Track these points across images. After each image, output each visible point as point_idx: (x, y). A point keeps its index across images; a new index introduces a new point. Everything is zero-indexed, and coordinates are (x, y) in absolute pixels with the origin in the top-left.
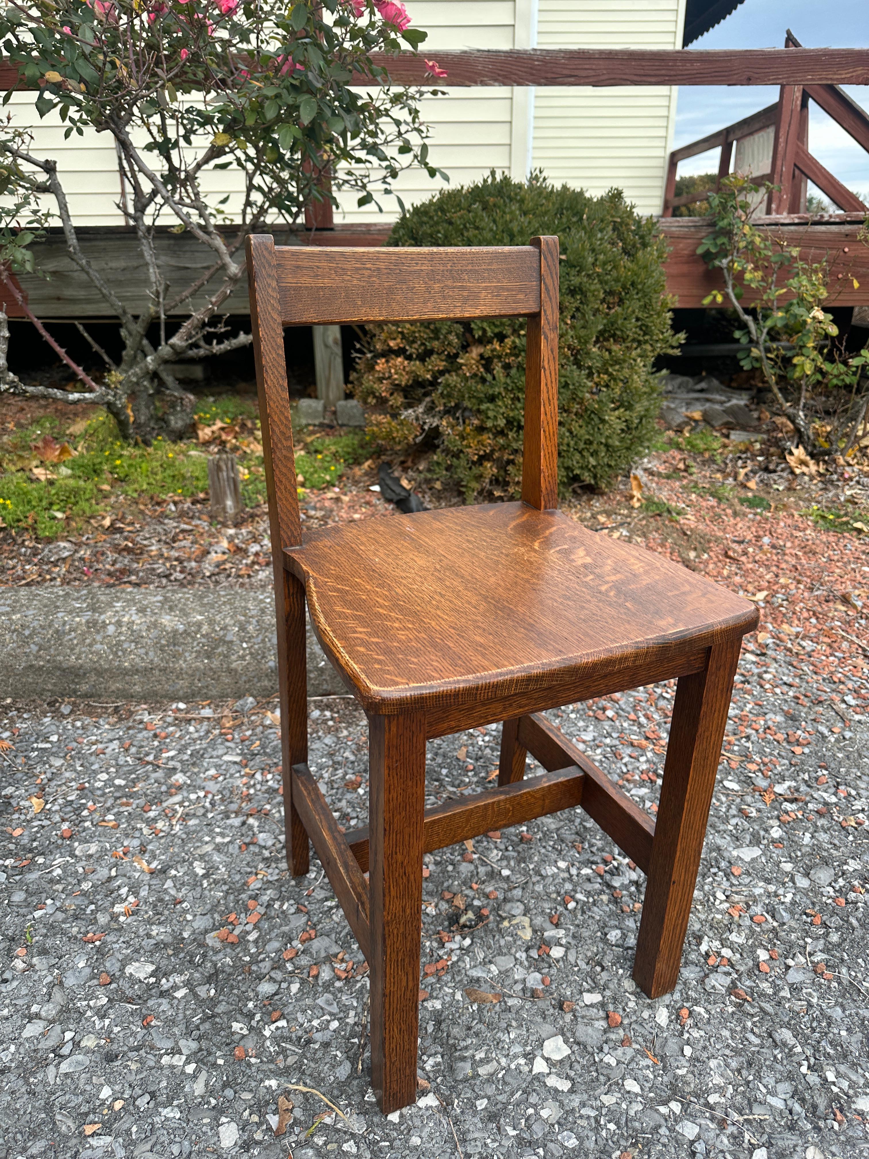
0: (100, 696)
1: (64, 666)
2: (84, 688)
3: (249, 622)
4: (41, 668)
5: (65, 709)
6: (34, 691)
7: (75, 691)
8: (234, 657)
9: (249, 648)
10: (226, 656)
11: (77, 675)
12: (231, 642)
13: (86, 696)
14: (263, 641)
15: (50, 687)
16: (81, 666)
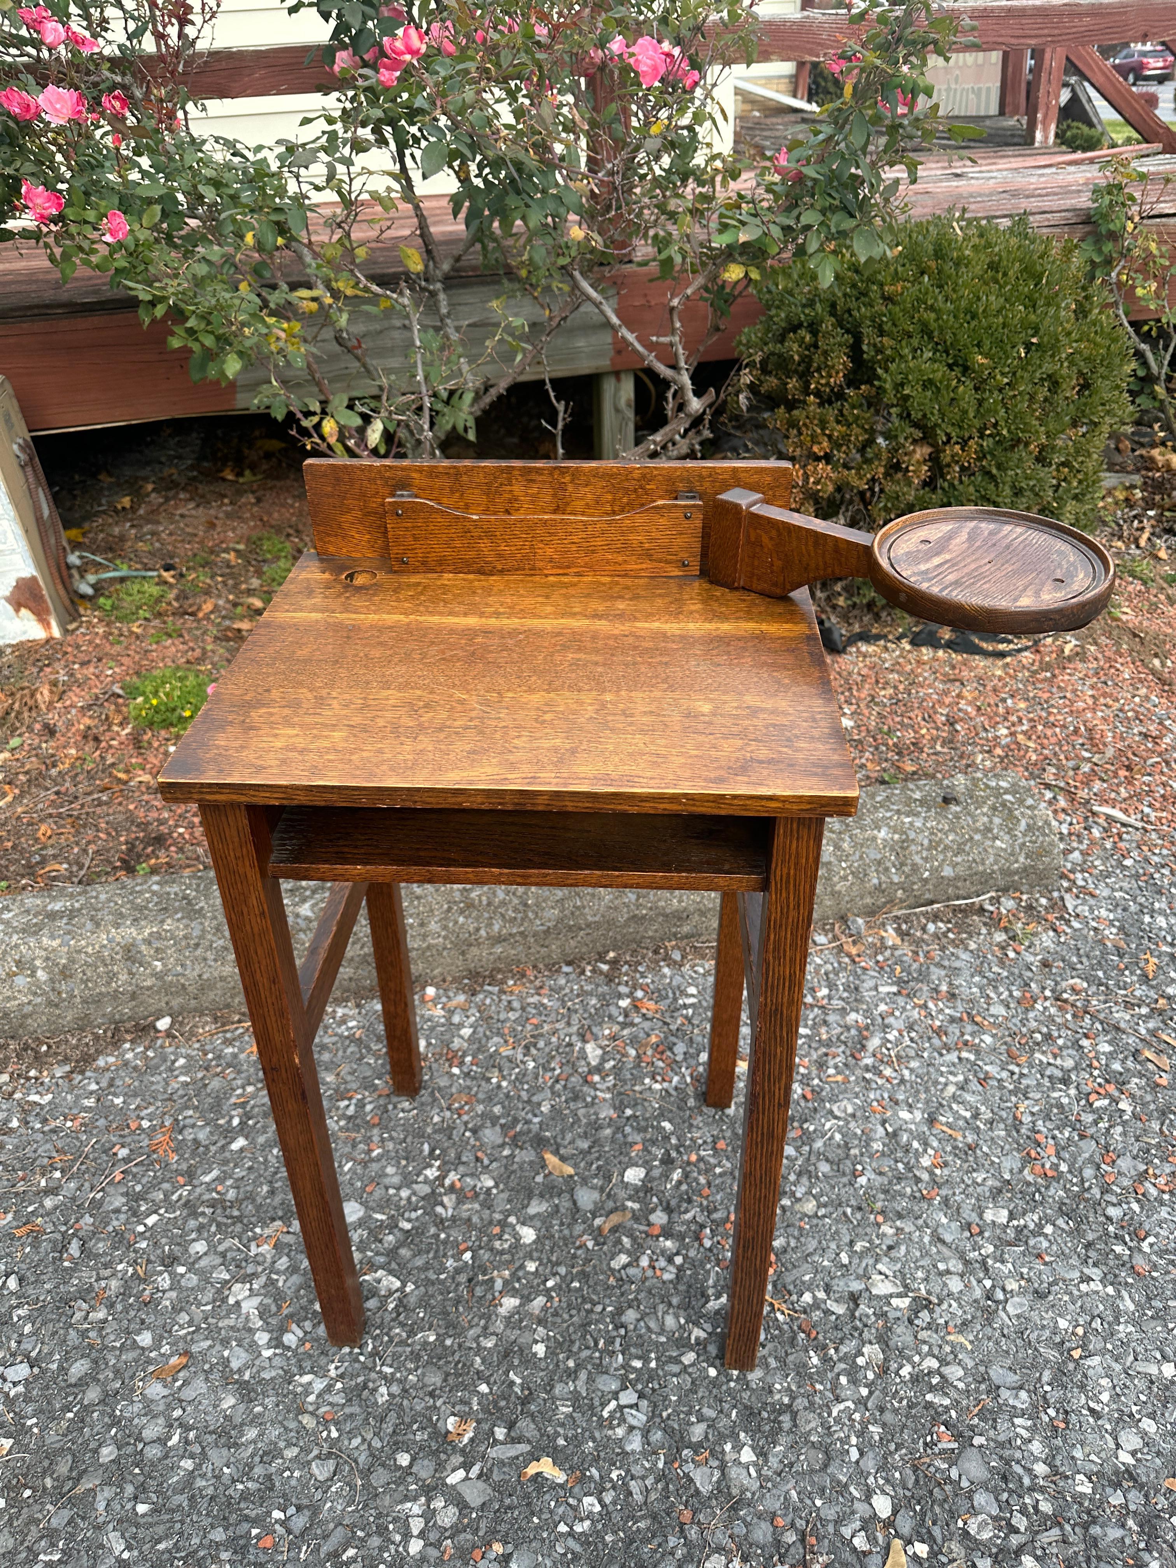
0: (700, 935)
1: (668, 911)
2: (686, 929)
3: (843, 840)
4: (644, 917)
5: (677, 956)
6: (634, 941)
7: (675, 934)
8: (836, 879)
9: (850, 867)
10: (828, 879)
11: (680, 919)
12: (830, 863)
13: (687, 937)
14: (861, 858)
15: (650, 933)
16: (685, 909)
